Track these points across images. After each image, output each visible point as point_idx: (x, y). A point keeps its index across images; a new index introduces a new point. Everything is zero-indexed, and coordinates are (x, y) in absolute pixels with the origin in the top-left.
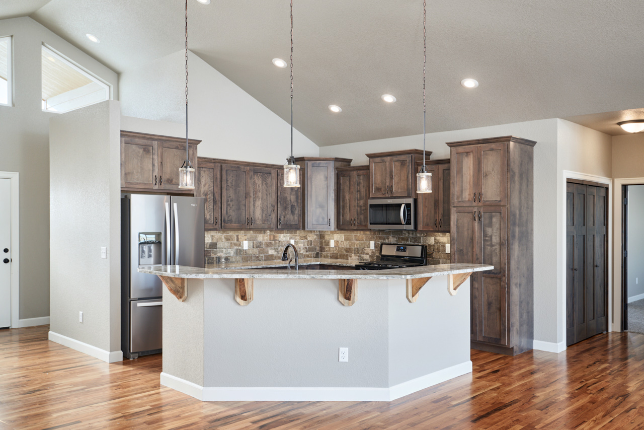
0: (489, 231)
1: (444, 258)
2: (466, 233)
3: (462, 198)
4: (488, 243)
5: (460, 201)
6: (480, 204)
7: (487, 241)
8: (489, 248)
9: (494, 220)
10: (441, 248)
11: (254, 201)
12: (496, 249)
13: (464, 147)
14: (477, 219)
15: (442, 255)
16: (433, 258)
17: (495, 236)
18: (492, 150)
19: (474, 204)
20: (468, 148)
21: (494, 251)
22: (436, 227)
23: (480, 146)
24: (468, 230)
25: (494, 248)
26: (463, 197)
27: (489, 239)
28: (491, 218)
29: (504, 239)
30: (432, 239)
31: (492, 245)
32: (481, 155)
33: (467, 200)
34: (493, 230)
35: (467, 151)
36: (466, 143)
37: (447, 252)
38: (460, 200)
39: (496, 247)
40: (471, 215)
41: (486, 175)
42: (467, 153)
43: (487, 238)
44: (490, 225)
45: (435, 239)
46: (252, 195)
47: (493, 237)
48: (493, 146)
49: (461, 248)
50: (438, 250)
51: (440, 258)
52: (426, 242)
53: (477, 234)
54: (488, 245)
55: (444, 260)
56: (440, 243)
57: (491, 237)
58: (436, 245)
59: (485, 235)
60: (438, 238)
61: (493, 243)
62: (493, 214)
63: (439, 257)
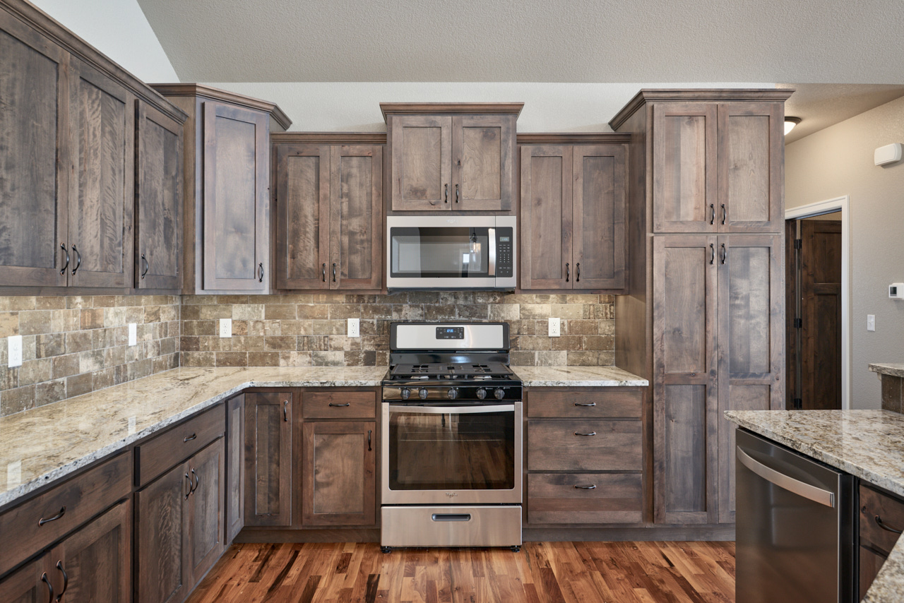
0: (742, 286)
1: (545, 348)
2: (687, 293)
3: (679, 215)
4: (741, 312)
5: (675, 222)
6: (723, 229)
7: (738, 307)
8: (742, 321)
9: (754, 262)
10: (537, 328)
11: (80, 186)
12: (758, 323)
13: (683, 103)
14: (715, 262)
15: (540, 341)
16: (517, 349)
17: (757, 296)
18: (750, 115)
19: (711, 228)
20: (694, 107)
21: (754, 328)
22: (567, 280)
23: (723, 105)
24: (693, 284)
25: (753, 321)
26: (682, 212)
27: (743, 303)
28: (746, 258)
29: (777, 303)
30: (516, 307)
31: (749, 317)
32: (724, 124)
33: (690, 218)
34: (750, 284)
35: (693, 112)
36: (691, 95)
37: (551, 334)
38: (674, 219)
39: (758, 320)
40: (700, 253)
41: (736, 168)
42: (691, 118)
43: (738, 302)
44: (745, 273)
45: (522, 309)
46: (77, 164)
47: (752, 299)
48: (753, 107)
49: (677, 325)
50: (531, 332)
51: (534, 349)
52: (499, 315)
53: (715, 294)
54: (740, 317)
55: (545, 352)
56: (534, 318)
57: (747, 298)
58: (525, 322)
59: (734, 296)
60: (529, 306)
61: (752, 312)
62: (752, 250)
63: (531, 346)
